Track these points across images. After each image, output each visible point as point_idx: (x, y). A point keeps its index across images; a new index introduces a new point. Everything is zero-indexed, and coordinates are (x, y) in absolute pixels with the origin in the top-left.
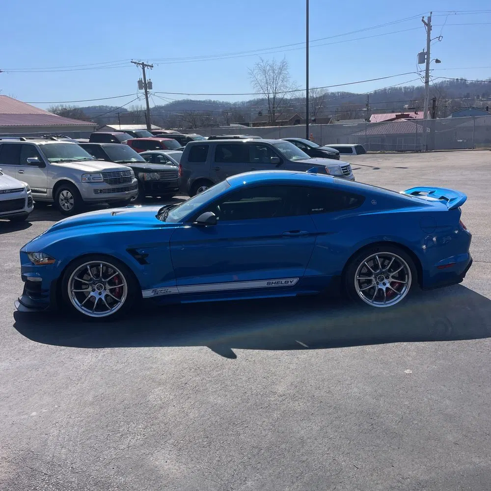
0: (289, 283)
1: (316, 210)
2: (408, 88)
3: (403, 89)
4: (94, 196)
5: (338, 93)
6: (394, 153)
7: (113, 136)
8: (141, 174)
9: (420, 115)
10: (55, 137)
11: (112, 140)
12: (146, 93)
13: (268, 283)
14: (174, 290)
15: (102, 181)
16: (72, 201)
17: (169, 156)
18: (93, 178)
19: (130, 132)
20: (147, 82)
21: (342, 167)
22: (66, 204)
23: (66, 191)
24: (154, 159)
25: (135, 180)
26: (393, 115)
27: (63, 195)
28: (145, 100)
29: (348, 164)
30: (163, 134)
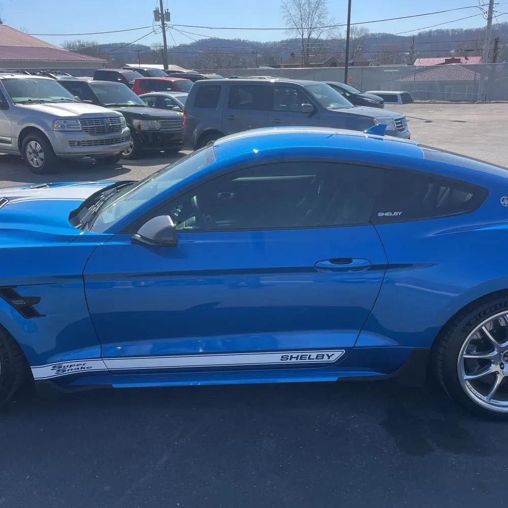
0: (326, 358)
1: (387, 214)
2: (455, 31)
3: (450, 32)
4: (69, 149)
5: (379, 34)
6: (447, 103)
7: (120, 74)
8: (136, 122)
9: (474, 60)
10: (53, 73)
11: (119, 79)
12: (163, 26)
13: (282, 357)
14: (97, 365)
15: (81, 129)
16: (42, 155)
17: (177, 100)
18: (67, 126)
19: (141, 71)
20: (164, 12)
21: (396, 120)
22: (35, 159)
23: (34, 142)
24: (160, 103)
25: (127, 129)
26: (442, 60)
27: (31, 146)
28: (162, 33)
29: (403, 116)
30: (177, 73)
